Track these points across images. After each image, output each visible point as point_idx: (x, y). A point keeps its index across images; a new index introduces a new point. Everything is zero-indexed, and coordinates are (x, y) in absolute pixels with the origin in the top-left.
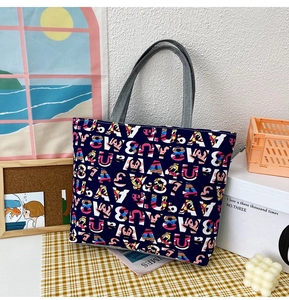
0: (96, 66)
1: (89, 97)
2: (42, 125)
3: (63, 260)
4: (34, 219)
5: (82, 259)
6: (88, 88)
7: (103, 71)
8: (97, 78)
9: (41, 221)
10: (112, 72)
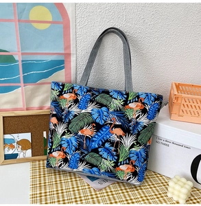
0: (68, 47)
1: (63, 68)
2: (30, 87)
3: (45, 180)
4: (24, 151)
5: (58, 180)
6: (62, 62)
7: (73, 50)
8: (68, 55)
9: (29, 153)
10: (78, 51)
